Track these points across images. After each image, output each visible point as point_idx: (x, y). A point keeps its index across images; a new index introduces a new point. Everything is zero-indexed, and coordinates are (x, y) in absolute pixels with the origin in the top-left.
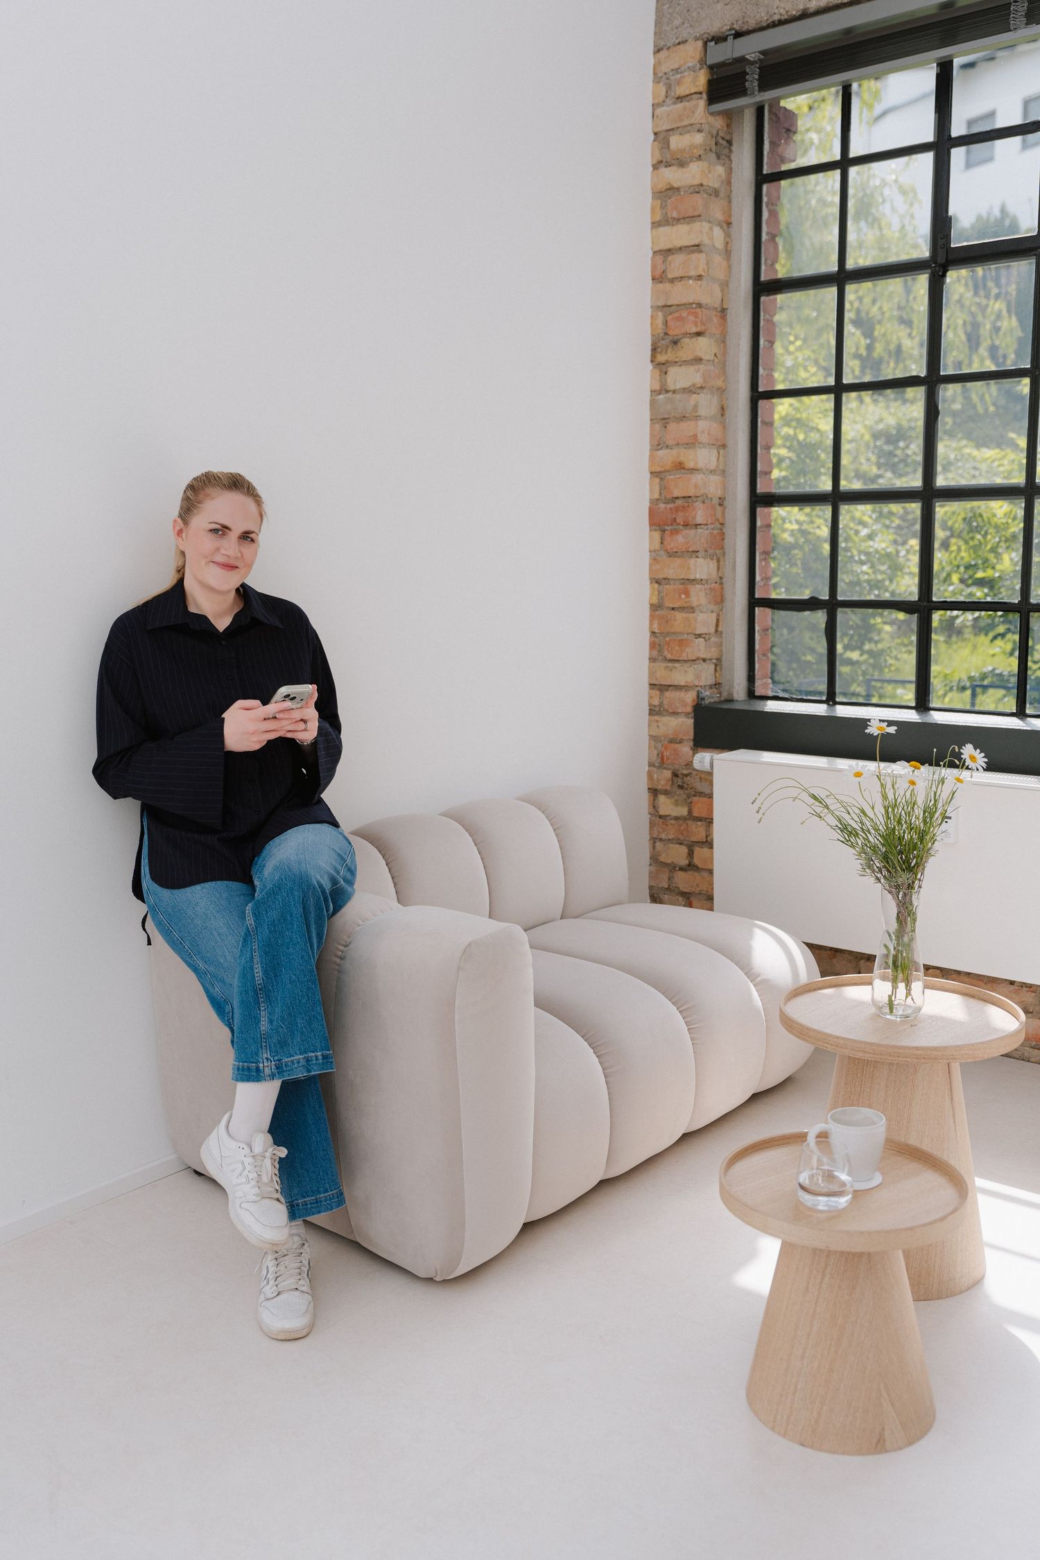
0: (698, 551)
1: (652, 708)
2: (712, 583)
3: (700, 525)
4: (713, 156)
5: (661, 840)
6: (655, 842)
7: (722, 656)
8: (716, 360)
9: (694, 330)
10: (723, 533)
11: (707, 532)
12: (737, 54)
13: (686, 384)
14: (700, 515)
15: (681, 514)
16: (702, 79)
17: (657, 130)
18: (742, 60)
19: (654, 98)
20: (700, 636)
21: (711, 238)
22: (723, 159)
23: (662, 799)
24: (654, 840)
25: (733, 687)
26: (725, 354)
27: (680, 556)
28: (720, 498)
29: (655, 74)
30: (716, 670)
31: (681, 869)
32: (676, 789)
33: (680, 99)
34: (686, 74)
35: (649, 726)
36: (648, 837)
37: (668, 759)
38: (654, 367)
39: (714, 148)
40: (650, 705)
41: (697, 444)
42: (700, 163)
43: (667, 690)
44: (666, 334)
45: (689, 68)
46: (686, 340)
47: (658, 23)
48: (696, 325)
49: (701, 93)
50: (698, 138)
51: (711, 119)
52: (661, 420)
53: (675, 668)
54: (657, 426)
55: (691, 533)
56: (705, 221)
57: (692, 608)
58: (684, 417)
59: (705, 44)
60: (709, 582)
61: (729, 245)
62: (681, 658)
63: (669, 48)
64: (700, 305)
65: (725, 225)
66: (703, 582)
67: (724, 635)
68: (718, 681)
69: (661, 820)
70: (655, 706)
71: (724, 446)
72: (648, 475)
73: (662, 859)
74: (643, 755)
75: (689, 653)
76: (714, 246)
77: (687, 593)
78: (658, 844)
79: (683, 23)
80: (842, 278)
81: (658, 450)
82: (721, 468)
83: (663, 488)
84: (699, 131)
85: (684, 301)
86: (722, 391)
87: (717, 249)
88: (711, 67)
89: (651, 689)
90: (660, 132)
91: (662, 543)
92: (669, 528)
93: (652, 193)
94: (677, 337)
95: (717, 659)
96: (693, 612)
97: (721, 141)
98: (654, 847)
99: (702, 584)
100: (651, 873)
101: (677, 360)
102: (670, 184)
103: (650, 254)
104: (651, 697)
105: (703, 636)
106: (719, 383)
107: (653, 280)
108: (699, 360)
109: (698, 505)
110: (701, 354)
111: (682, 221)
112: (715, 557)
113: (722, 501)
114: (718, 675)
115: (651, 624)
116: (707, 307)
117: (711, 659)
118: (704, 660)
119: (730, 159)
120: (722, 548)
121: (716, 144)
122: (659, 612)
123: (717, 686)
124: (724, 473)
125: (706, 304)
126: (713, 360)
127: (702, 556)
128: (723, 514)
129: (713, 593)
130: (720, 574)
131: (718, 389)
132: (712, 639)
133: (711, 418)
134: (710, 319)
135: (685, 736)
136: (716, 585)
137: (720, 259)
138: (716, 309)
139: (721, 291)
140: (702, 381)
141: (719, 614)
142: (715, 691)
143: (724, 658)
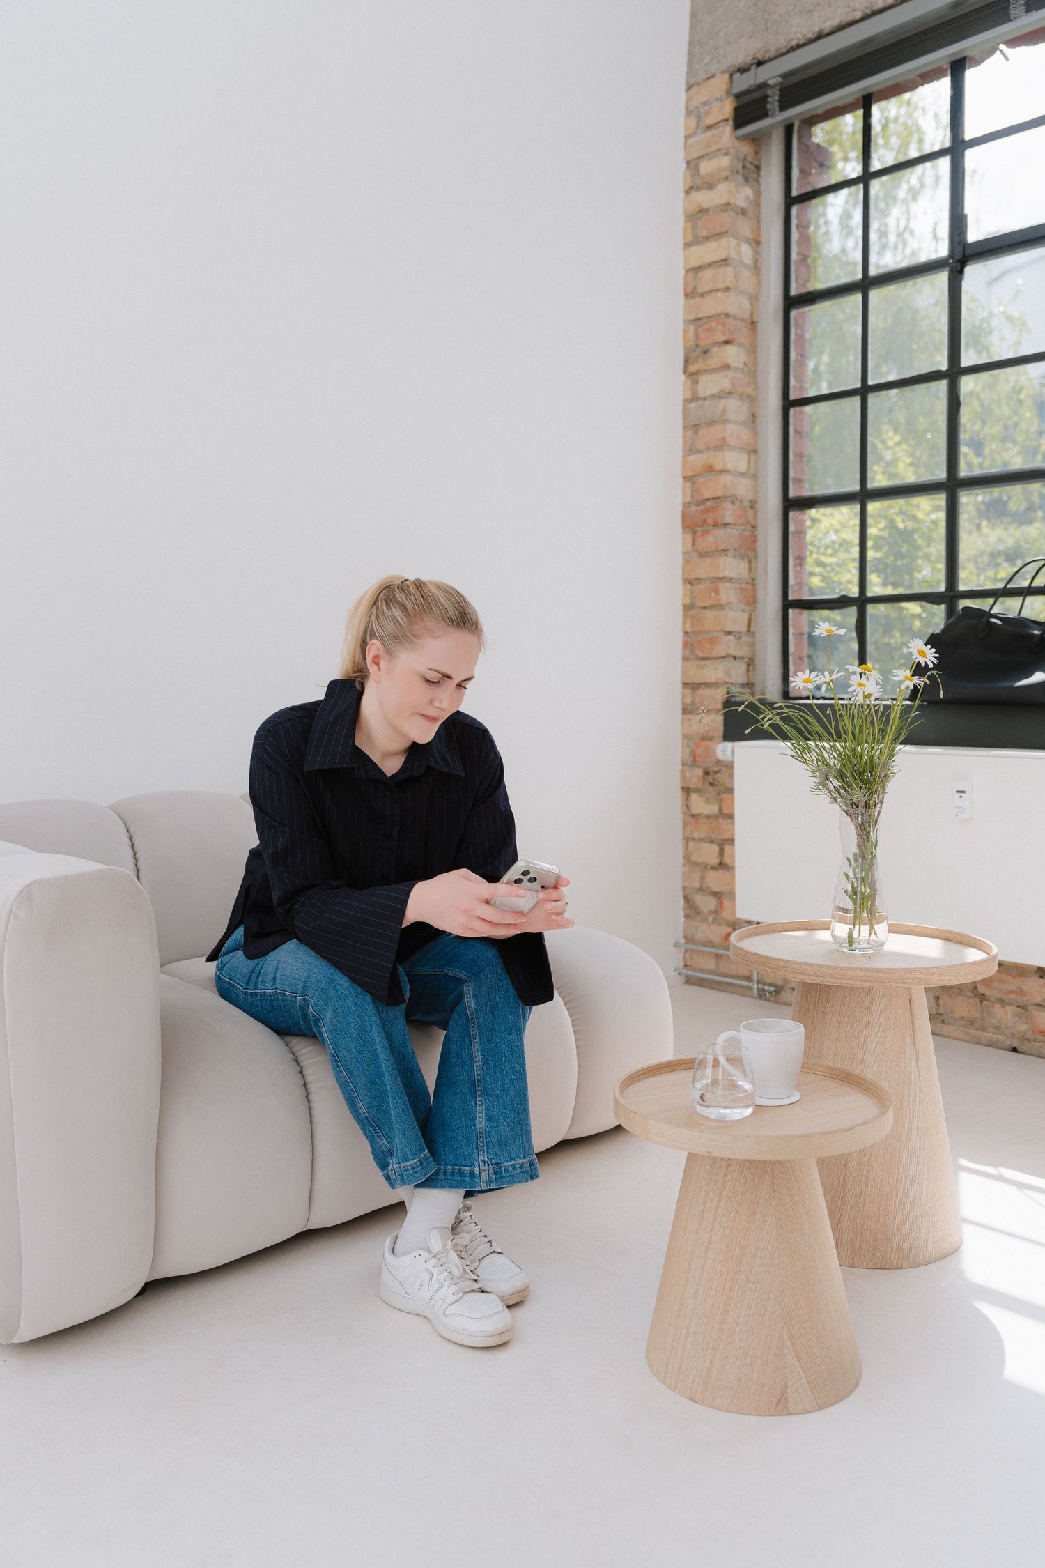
0: (727, 550)
1: (686, 707)
2: (742, 583)
3: (730, 524)
4: (740, 179)
5: (693, 839)
6: (687, 842)
7: (755, 656)
8: (746, 369)
9: (723, 338)
10: (755, 536)
11: (737, 532)
12: (760, 80)
13: (715, 391)
14: (729, 513)
15: (711, 514)
16: (728, 107)
17: (689, 158)
18: (764, 85)
19: (686, 130)
20: (729, 633)
21: (739, 253)
22: (752, 182)
23: (694, 797)
24: (687, 840)
25: (766, 687)
26: (755, 363)
27: (709, 556)
28: (751, 502)
29: (687, 109)
30: (748, 670)
31: (713, 868)
32: (707, 785)
33: (709, 128)
34: (714, 104)
35: (683, 725)
36: (681, 836)
37: (699, 756)
38: (687, 378)
39: (741, 171)
40: (683, 704)
41: (726, 447)
42: (726, 184)
43: (698, 688)
44: (697, 346)
45: (717, 99)
46: (715, 349)
47: (690, 63)
48: (724, 334)
49: (727, 120)
50: (725, 161)
51: (737, 144)
52: (692, 426)
53: (705, 665)
54: (689, 433)
55: (720, 532)
56: (733, 236)
57: (722, 605)
58: (714, 422)
59: (731, 76)
60: (739, 581)
61: (758, 262)
62: (712, 656)
63: (699, 84)
64: (727, 315)
65: (754, 244)
66: (733, 580)
67: (757, 635)
68: (751, 681)
69: (694, 820)
70: (687, 705)
71: (755, 452)
72: (681, 480)
73: (694, 858)
74: (677, 753)
75: (720, 650)
76: (742, 261)
77: (717, 591)
78: (691, 844)
79: (712, 60)
80: (865, 285)
81: (690, 455)
82: (752, 471)
83: (694, 492)
84: (726, 154)
85: (713, 312)
86: (752, 399)
87: (746, 264)
88: (737, 96)
89: (684, 688)
90: (692, 160)
91: (694, 545)
92: (700, 529)
93: (685, 217)
94: (708, 347)
95: (750, 659)
96: (723, 610)
97: (748, 165)
98: (687, 847)
99: (733, 583)
100: (684, 873)
101: (707, 368)
102: (699, 206)
103: (682, 272)
104: (684, 696)
105: (734, 634)
106: (749, 391)
107: (686, 295)
108: (727, 367)
109: (728, 505)
110: (730, 362)
111: (711, 238)
112: (746, 558)
113: (753, 505)
114: (750, 674)
115: (684, 624)
116: (735, 318)
117: (742, 658)
118: (735, 658)
119: (757, 181)
120: (754, 550)
121: (744, 167)
122: (691, 612)
123: (750, 685)
124: (755, 477)
125: (735, 315)
126: (743, 369)
127: (732, 556)
128: (755, 517)
129: (744, 593)
130: (752, 575)
131: (749, 396)
132: (745, 639)
133: (741, 423)
134: (740, 330)
135: (716, 733)
136: (748, 585)
137: (749, 274)
138: (745, 321)
139: (751, 304)
140: (730, 387)
141: (751, 615)
142: (748, 690)
143: (757, 659)
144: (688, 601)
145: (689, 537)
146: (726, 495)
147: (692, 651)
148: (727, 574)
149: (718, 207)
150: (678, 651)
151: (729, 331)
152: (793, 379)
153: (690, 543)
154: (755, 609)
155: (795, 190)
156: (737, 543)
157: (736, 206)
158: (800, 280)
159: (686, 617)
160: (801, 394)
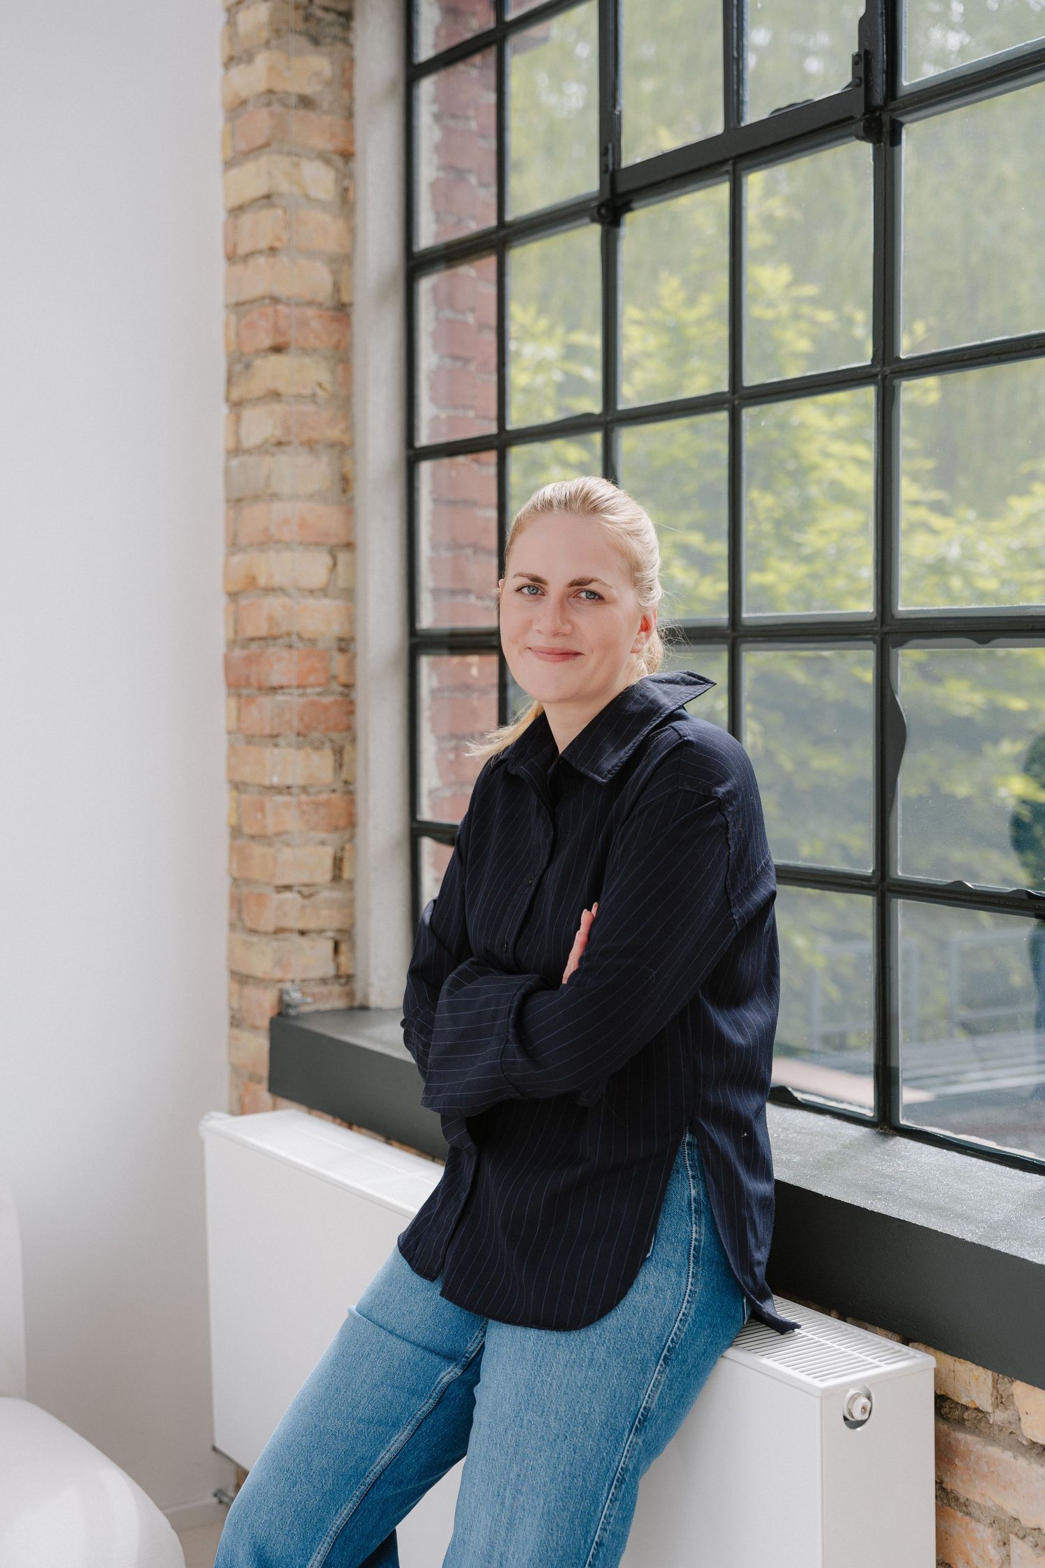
0: (276, 736)
2: (320, 792)
3: (282, 687)
4: (299, 42)
7: (353, 925)
8: (320, 392)
9: (267, 342)
10: (352, 703)
11: (302, 700)
13: (260, 438)
15: (256, 667)
20: (288, 888)
21: (300, 183)
22: (331, 44)
25: (374, 984)
26: (348, 381)
27: (255, 744)
30: (336, 950)
35: (230, 1046)
38: (228, 410)
39: (301, 26)
41: (272, 545)
43: (247, 984)
44: (238, 352)
46: (258, 363)
48: (272, 334)
50: (264, 12)
52: (236, 502)
53: (254, 944)
54: (232, 513)
55: (268, 703)
56: (280, 152)
57: (272, 838)
58: (257, 496)
60: (312, 790)
61: (351, 194)
62: (259, 928)
64: (275, 300)
65: (338, 161)
66: (294, 791)
67: (356, 886)
68: (343, 970)
70: (234, 1010)
71: (349, 546)
72: (223, 600)
75: (268, 921)
76: (307, 197)
77: (261, 809)
80: (503, 238)
81: (232, 553)
82: (341, 583)
83: (237, 623)
85: (257, 292)
86: (340, 450)
87: (317, 200)
89: (230, 979)
91: (238, 719)
92: (244, 693)
93: (224, 113)
95: (340, 931)
96: (272, 846)
97: (319, 13)
99: (290, 794)
101: (250, 395)
102: (238, 94)
103: (222, 216)
104: (230, 992)
105: (302, 889)
106: (335, 433)
107: (227, 258)
108: (275, 395)
109: (279, 652)
110: (281, 387)
111: (249, 156)
112: (328, 745)
113: (345, 645)
114: (343, 959)
115: (230, 862)
116: (289, 302)
117: (321, 932)
118: (302, 933)
119: (347, 42)
120: (349, 728)
121: (307, 18)
122: (239, 842)
123: (345, 979)
124: (350, 594)
125: (289, 298)
126: (314, 396)
127: (289, 745)
128: (351, 666)
129: (322, 811)
130: (344, 776)
131: (332, 445)
132: (325, 894)
133: (311, 497)
134: (304, 323)
135: (264, 1071)
136: (333, 796)
137: (325, 218)
138: (320, 305)
139: (333, 273)
140: (278, 433)
141: (343, 849)
142: (337, 989)
143: (359, 929)
144: (234, 821)
145: (233, 702)
146: (276, 632)
147: (240, 913)
148: (275, 780)
149: (259, 95)
150: (222, 912)
151: (276, 330)
152: (426, 410)
153: (234, 714)
154: (352, 838)
155: (425, 52)
156: (301, 719)
157: (287, 93)
158: (438, 219)
159: (232, 849)
160: (443, 438)
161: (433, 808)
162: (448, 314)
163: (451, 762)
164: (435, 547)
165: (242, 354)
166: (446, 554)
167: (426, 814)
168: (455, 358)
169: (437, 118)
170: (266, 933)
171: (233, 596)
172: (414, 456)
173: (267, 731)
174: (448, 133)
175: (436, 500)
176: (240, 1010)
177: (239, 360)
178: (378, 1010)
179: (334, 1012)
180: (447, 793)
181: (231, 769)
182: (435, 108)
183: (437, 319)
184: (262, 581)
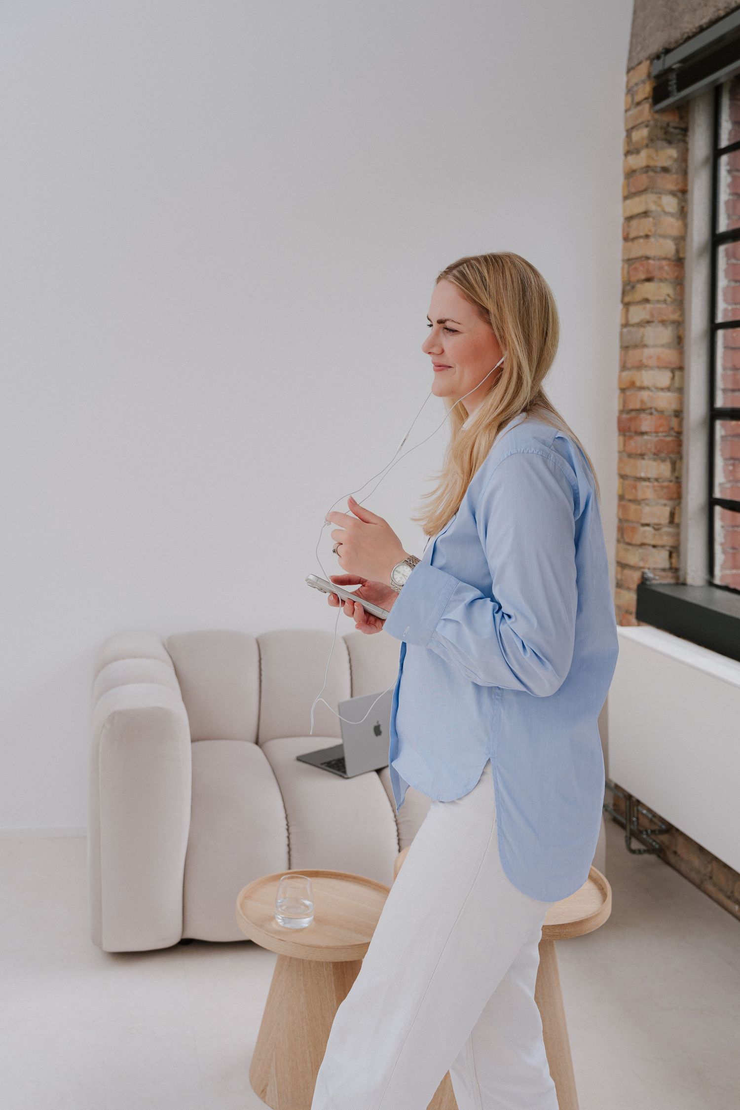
0: (643, 454)
1: (620, 584)
2: (664, 481)
3: (647, 432)
4: (662, 143)
7: (679, 545)
8: (669, 299)
9: (643, 277)
10: (680, 441)
11: (657, 439)
12: (665, 67)
13: (638, 320)
14: (646, 423)
15: (634, 423)
16: (648, 88)
17: (627, 130)
18: (668, 70)
19: (626, 105)
20: (648, 525)
21: (660, 206)
22: (678, 143)
27: (635, 460)
28: (676, 412)
29: (627, 88)
30: (670, 556)
33: (638, 104)
34: (641, 85)
38: (623, 306)
39: (664, 136)
40: (617, 578)
41: (643, 367)
42: (646, 150)
45: (642, 81)
46: (638, 286)
48: (646, 273)
49: (648, 98)
50: (646, 131)
51: (657, 116)
52: (625, 347)
54: (624, 353)
55: (638, 439)
56: (652, 193)
57: (640, 501)
58: (637, 345)
59: (651, 63)
60: (660, 480)
61: (685, 209)
62: (633, 542)
63: (635, 70)
64: (648, 258)
65: (680, 195)
66: (652, 480)
67: (680, 526)
68: (674, 565)
70: (619, 581)
71: (681, 368)
75: (638, 539)
76: (664, 211)
77: (635, 488)
79: (641, 51)
81: (622, 373)
82: (677, 385)
83: (625, 403)
84: (646, 126)
85: (638, 255)
86: (677, 325)
87: (670, 213)
88: (655, 80)
91: (624, 448)
93: (624, 178)
95: (672, 547)
96: (640, 505)
97: (672, 130)
99: (650, 481)
101: (634, 301)
102: (632, 168)
103: (622, 220)
104: (617, 574)
105: (654, 526)
106: (675, 317)
107: (624, 239)
108: (647, 301)
109: (644, 416)
110: (650, 297)
111: (638, 194)
112: (668, 460)
113: (679, 414)
114: (674, 560)
115: (618, 511)
116: (654, 259)
117: (663, 547)
118: (654, 546)
119: (685, 142)
120: (680, 453)
121: (666, 133)
122: (621, 502)
123: (675, 570)
124: (680, 390)
126: (666, 300)
127: (649, 459)
128: (680, 424)
129: (665, 490)
130: (676, 474)
131: (673, 322)
132: (665, 529)
133: (663, 346)
134: (661, 268)
135: (633, 609)
136: (671, 484)
137: (672, 220)
138: (669, 259)
139: (676, 245)
140: (648, 317)
141: (674, 509)
142: (670, 574)
143: (682, 547)
144: (621, 495)
145: (622, 438)
146: (644, 407)
147: (623, 536)
148: (643, 475)
149: (642, 168)
151: (648, 271)
152: (721, 305)
153: (622, 443)
154: (679, 504)
155: (724, 143)
156: (656, 448)
157: (656, 167)
158: (729, 217)
159: (619, 506)
160: (730, 319)
161: (721, 492)
162: (733, 261)
163: (731, 471)
164: (724, 369)
165: (630, 281)
166: (730, 373)
167: (718, 494)
168: (736, 281)
169: (729, 172)
170: (636, 545)
171: (623, 390)
172: (713, 327)
173: (639, 452)
174: (734, 178)
175: (726, 347)
176: (621, 580)
177: (628, 284)
178: (691, 586)
179: (669, 585)
180: (728, 485)
181: (619, 468)
182: (728, 168)
183: (727, 264)
184: (638, 384)
